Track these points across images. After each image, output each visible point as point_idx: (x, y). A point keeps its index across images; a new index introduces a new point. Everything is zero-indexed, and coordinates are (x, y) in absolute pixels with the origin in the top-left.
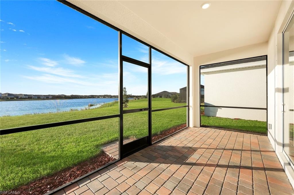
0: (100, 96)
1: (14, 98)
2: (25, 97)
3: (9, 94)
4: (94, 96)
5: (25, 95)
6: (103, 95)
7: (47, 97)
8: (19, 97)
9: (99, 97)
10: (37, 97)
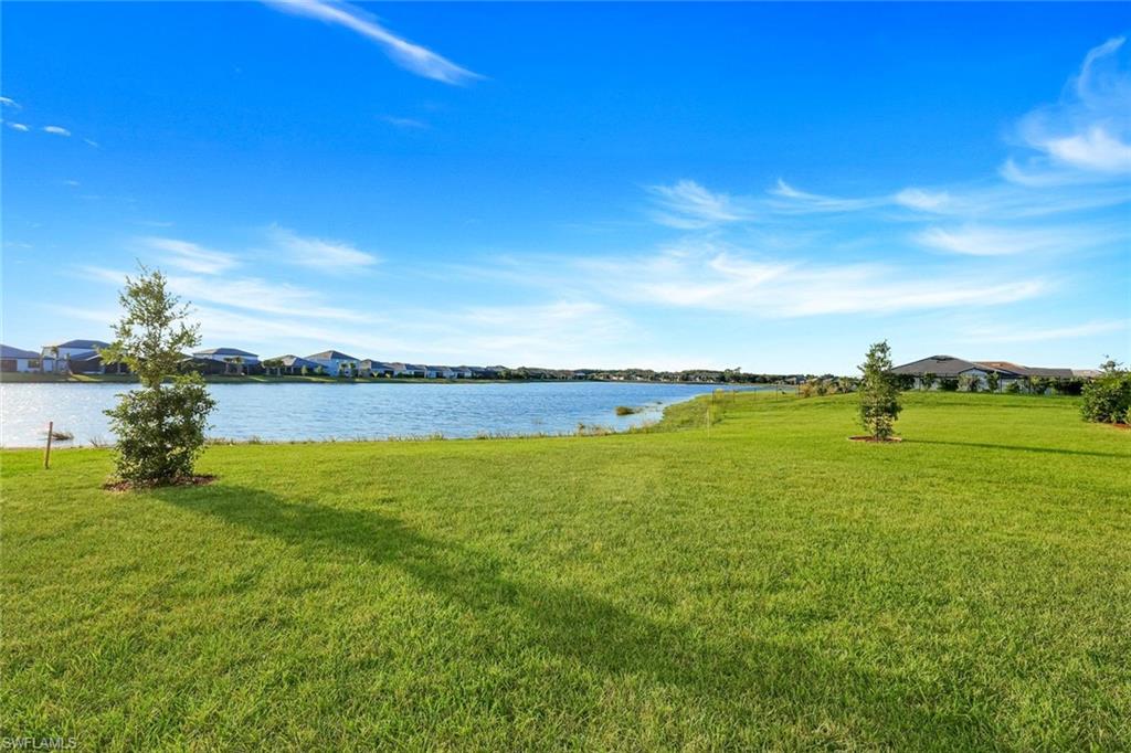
0: (613, 372)
1: (383, 376)
2: (408, 372)
3: (375, 364)
4: (592, 372)
5: (409, 367)
6: (624, 369)
7: (460, 375)
8: (396, 373)
9: (608, 377)
10: (434, 374)
